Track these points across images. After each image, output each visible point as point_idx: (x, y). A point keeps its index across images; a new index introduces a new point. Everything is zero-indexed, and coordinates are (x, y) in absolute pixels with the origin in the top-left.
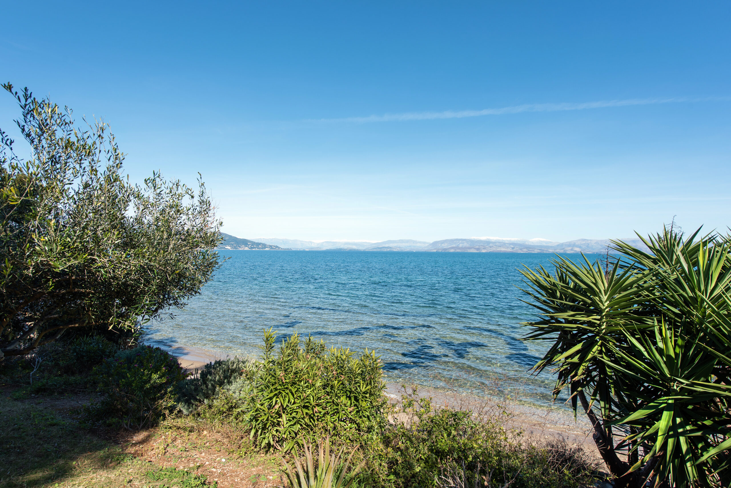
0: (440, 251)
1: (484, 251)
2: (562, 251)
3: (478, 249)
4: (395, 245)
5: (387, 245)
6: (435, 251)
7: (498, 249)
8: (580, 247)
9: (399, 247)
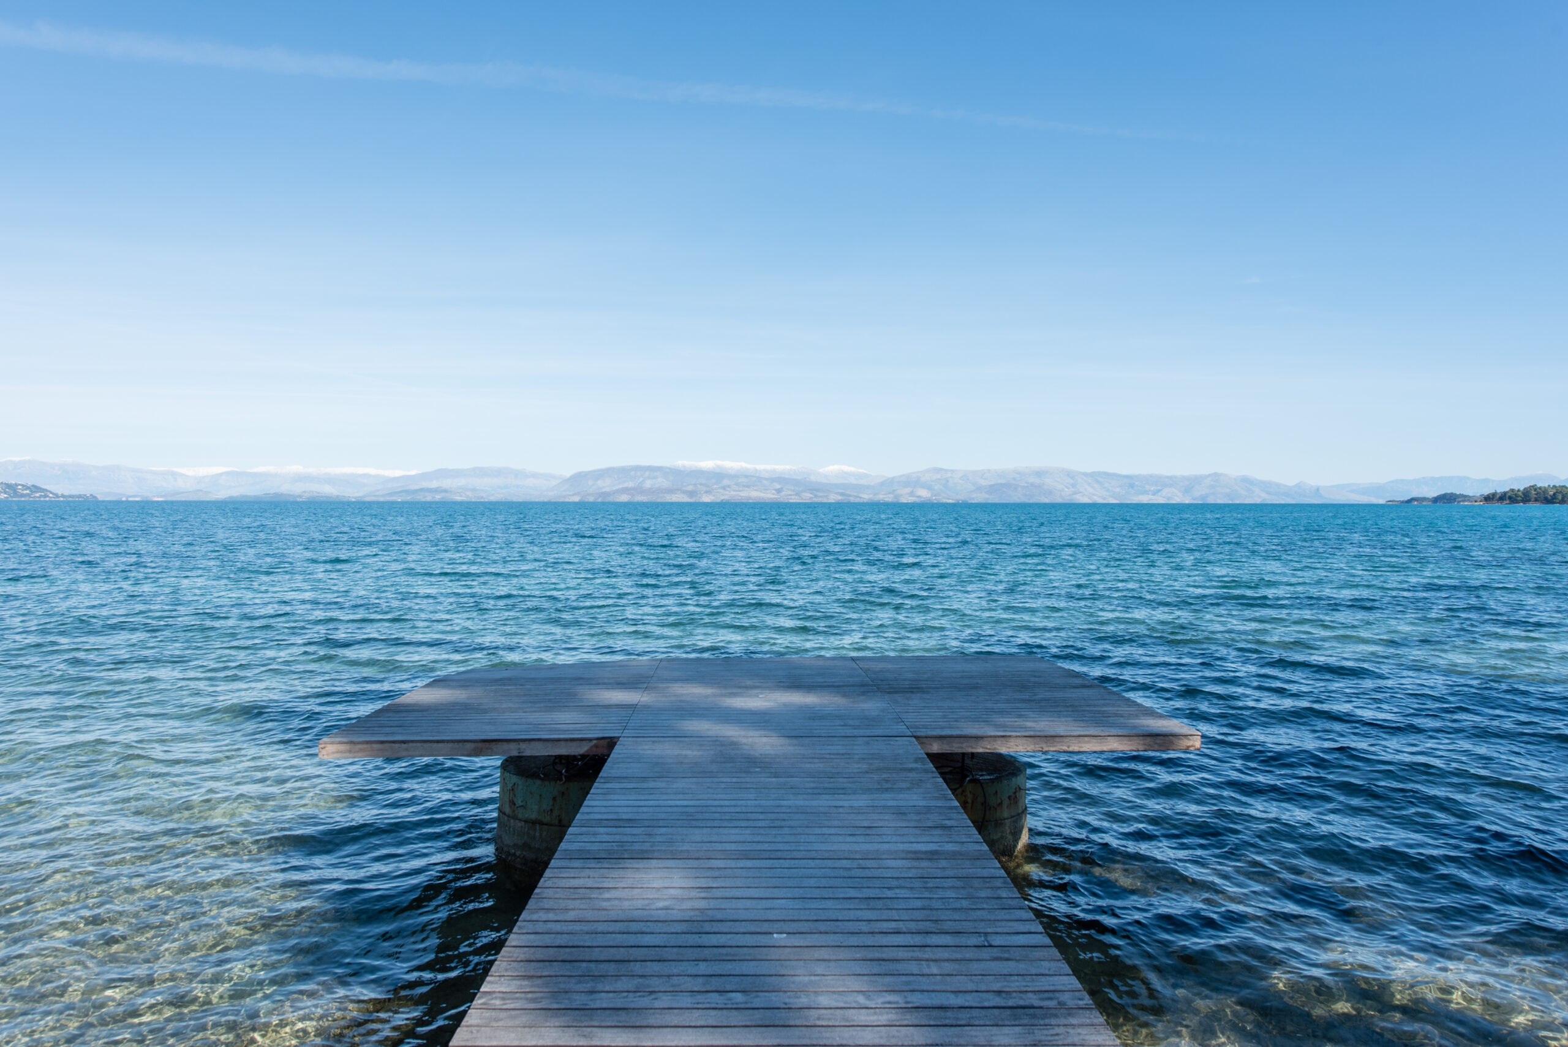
0: (591, 499)
1: (706, 499)
2: (889, 498)
3: (692, 493)
4: (461, 482)
5: (434, 484)
6: (577, 499)
7: (743, 494)
8: (929, 488)
9: (473, 490)
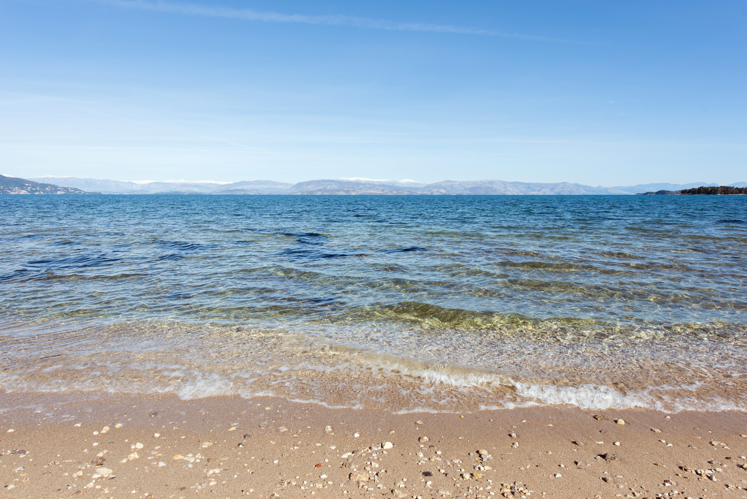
0: (305, 194)
1: (353, 194)
2: (429, 193)
3: (347, 191)
4: (251, 187)
5: (240, 188)
6: (299, 194)
7: (368, 192)
8: (445, 189)
9: (256, 190)
